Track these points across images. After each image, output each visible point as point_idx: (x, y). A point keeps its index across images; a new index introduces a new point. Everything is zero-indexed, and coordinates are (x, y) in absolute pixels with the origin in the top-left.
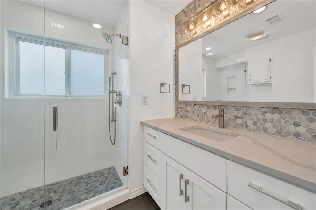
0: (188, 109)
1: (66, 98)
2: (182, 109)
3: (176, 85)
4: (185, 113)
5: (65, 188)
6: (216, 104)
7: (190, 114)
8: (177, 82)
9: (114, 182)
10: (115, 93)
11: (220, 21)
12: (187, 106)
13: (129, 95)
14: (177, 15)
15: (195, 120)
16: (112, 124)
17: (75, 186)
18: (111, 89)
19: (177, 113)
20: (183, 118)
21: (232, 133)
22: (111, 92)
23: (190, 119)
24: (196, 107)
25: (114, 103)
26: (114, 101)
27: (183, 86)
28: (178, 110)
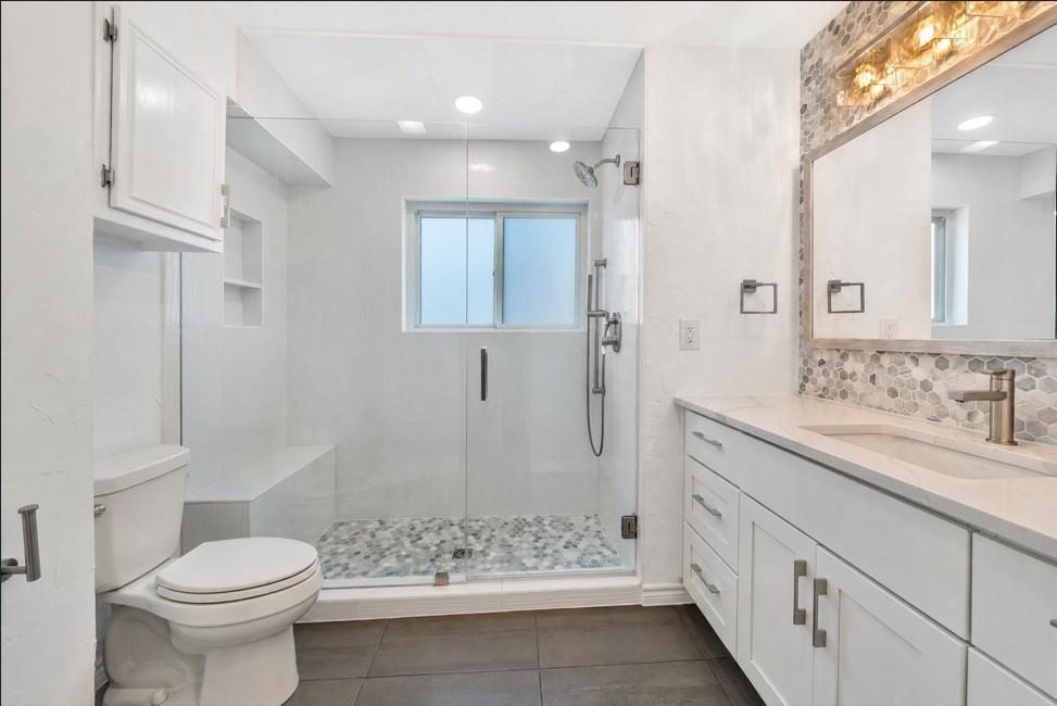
0: (849, 367)
1: (493, 330)
2: (823, 367)
3: (802, 285)
4: (835, 381)
5: (494, 533)
6: (976, 352)
7: (859, 386)
8: (804, 277)
9: (600, 553)
10: (604, 319)
11: (1003, 25)
12: (844, 357)
13: (641, 322)
14: (808, 44)
15: (879, 408)
16: (595, 399)
17: (512, 536)
18: (593, 308)
19: (806, 379)
20: (829, 398)
21: (1045, 464)
22: (594, 314)
23: (859, 404)
24: (886, 361)
25: (600, 343)
26: (602, 338)
27: (834, 287)
28: (810, 371)
